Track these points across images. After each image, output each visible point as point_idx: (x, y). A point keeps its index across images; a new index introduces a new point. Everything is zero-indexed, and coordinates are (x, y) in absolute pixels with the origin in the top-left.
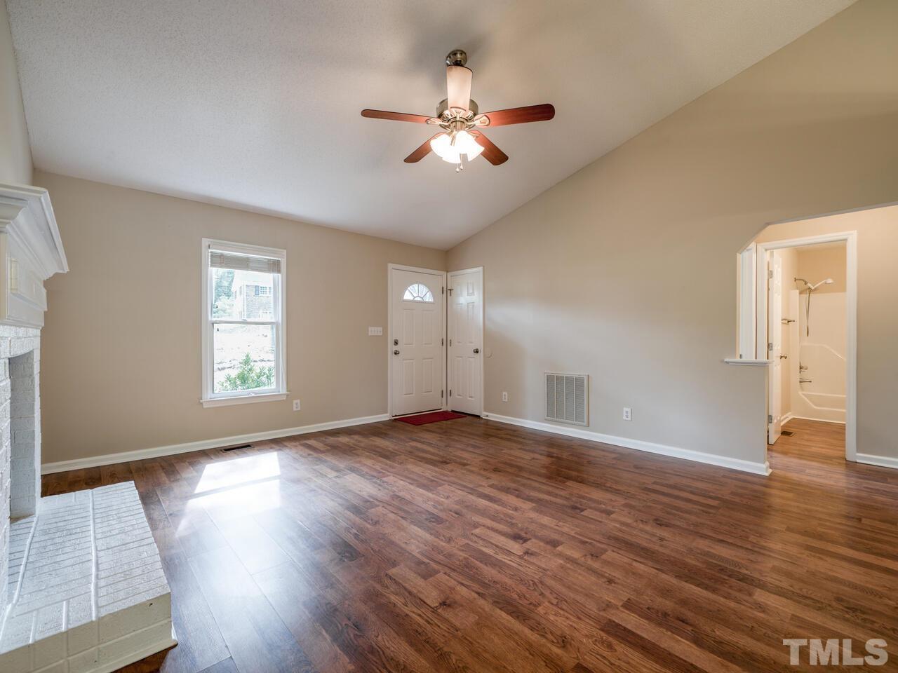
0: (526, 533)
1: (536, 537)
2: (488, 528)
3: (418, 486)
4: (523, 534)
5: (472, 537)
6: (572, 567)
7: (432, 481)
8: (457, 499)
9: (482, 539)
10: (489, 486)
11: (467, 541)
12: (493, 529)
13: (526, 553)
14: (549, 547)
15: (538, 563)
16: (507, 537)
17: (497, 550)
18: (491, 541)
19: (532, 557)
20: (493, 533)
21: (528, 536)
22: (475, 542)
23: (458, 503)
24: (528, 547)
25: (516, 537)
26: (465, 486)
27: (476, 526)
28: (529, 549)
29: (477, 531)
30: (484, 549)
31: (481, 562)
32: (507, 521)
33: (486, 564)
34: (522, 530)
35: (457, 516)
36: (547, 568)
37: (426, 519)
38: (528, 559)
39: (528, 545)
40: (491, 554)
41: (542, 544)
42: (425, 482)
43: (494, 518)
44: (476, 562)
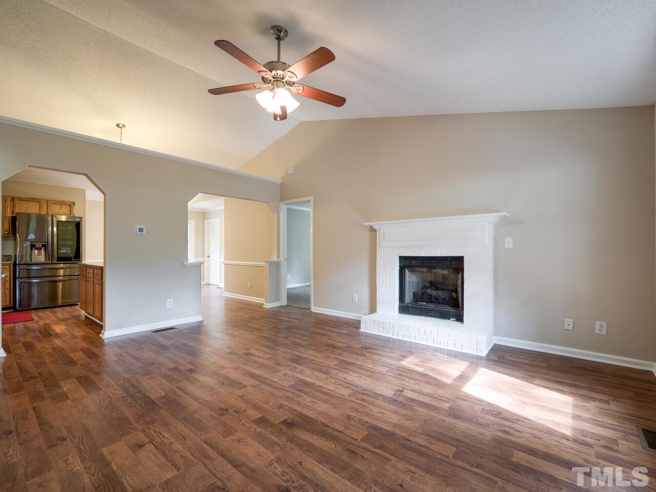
3: (313, 384)
7: (300, 391)
8: (277, 374)
10: (247, 386)
23: (278, 371)
26: (269, 385)
42: (307, 390)
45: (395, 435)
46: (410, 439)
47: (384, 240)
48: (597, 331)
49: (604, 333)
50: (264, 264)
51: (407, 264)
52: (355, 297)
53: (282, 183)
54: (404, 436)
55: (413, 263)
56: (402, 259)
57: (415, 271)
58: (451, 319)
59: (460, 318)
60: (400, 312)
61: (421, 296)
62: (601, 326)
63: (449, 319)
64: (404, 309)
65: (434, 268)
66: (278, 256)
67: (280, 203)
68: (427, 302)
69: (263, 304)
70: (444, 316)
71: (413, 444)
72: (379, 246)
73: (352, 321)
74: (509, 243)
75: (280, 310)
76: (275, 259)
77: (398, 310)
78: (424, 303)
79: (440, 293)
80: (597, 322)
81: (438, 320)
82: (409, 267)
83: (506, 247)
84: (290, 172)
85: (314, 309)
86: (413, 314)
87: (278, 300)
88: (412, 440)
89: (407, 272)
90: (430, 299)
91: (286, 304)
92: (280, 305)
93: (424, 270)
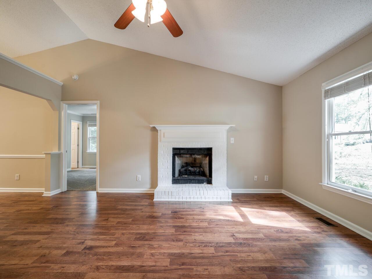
0: (85, 252)
1: (78, 253)
2: (109, 247)
4: (87, 251)
5: (114, 239)
6: (59, 245)
9: (109, 240)
11: (115, 236)
12: (106, 247)
13: (83, 243)
14: (71, 250)
15: (76, 241)
16: (96, 246)
17: (98, 239)
18: (103, 241)
19: (80, 242)
20: (105, 245)
21: (84, 251)
22: (111, 238)
24: (83, 246)
25: (91, 248)
27: (117, 245)
28: (82, 245)
29: (114, 242)
30: (105, 237)
31: (103, 232)
32: (100, 255)
33: (100, 232)
34: (89, 254)
35: (132, 245)
36: (72, 240)
37: (145, 237)
38: (82, 241)
39: (83, 247)
40: (100, 236)
41: (75, 250)
43: (110, 254)
44: (105, 231)
45: (184, 254)
46: (192, 252)
47: (164, 137)
48: (265, 180)
49: (267, 180)
50: (44, 156)
51: (177, 152)
52: (139, 177)
53: (63, 85)
54: (189, 252)
55: (182, 151)
56: (174, 149)
57: (182, 157)
58: (204, 183)
59: (210, 182)
60: (173, 183)
61: (185, 172)
62: (267, 177)
63: (203, 183)
64: (175, 181)
65: (194, 155)
66: (59, 148)
67: (62, 103)
68: (188, 175)
69: (43, 193)
70: (200, 182)
71: (195, 254)
72: (160, 141)
73: (138, 194)
74: (232, 141)
75: (61, 196)
76: (55, 151)
77: (171, 182)
78: (186, 176)
79: (196, 169)
80: (265, 176)
81: (197, 185)
82: (178, 155)
83: (231, 143)
84: (75, 77)
85: (99, 190)
86: (181, 183)
87: (58, 187)
88: (194, 252)
89: (176, 158)
90: (191, 173)
91: (66, 190)
92: (60, 192)
93: (188, 156)
